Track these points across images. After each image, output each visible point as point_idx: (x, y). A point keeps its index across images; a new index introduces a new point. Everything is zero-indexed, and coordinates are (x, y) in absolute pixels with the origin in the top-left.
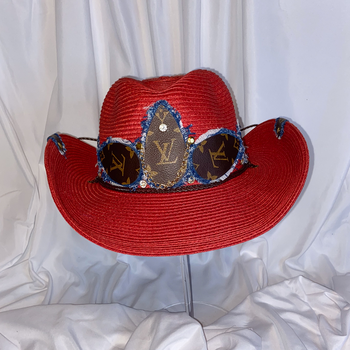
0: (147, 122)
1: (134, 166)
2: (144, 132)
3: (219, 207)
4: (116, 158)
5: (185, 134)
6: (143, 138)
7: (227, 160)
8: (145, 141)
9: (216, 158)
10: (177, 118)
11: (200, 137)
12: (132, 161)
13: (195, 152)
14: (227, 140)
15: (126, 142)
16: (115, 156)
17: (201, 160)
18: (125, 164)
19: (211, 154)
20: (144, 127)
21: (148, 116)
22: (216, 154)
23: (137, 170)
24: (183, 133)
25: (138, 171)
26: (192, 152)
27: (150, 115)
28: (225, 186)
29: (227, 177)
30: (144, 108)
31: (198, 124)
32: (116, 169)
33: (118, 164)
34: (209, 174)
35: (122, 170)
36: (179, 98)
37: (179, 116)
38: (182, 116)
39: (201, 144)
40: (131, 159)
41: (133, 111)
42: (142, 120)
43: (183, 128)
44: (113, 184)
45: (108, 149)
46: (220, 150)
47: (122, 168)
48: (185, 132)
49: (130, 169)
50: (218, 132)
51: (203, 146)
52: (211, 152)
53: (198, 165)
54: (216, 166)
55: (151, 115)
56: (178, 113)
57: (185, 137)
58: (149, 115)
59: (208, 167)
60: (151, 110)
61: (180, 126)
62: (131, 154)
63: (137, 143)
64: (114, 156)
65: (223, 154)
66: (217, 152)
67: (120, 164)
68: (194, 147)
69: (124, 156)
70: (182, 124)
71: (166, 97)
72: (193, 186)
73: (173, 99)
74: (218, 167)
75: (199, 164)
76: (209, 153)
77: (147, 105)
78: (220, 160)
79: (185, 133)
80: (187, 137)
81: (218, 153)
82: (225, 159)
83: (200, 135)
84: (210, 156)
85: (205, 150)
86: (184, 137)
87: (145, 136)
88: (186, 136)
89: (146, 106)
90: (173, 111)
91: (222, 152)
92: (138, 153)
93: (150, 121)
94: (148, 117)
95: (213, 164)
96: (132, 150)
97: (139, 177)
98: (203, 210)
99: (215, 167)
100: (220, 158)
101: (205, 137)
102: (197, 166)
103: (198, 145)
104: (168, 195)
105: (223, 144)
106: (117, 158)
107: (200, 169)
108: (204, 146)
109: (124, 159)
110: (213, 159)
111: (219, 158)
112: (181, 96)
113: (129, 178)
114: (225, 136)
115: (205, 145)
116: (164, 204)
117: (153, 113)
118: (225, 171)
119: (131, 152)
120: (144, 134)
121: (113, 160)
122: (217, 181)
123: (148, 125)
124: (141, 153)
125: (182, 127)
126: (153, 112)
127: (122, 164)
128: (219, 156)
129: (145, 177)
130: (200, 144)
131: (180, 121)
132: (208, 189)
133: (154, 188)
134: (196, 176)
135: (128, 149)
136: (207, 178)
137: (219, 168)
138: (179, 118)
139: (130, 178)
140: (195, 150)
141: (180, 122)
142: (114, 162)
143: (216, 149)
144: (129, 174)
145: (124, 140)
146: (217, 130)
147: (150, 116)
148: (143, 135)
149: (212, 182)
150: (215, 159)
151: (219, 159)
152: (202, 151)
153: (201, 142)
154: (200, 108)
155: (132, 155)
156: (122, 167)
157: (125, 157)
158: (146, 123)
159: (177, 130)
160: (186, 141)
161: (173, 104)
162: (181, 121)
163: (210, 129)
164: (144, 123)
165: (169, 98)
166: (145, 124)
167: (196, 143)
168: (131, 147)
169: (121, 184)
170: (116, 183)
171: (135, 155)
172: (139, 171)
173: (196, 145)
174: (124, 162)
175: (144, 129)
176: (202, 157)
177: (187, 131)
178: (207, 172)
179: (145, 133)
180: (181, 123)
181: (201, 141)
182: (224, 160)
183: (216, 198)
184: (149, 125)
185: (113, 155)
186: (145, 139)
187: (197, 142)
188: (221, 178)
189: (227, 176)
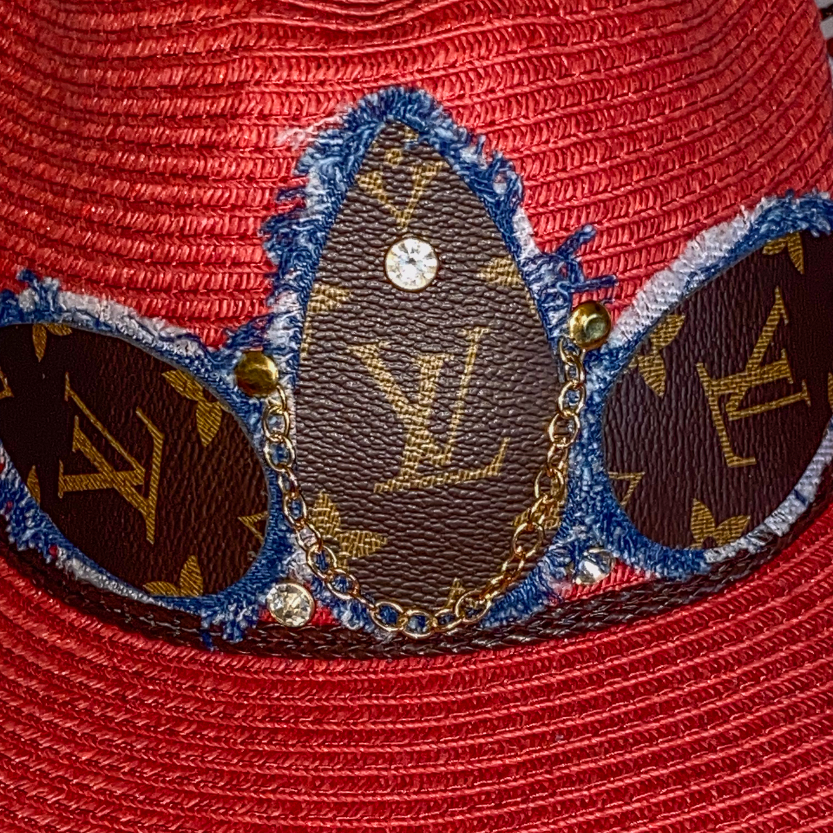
0: (304, 225)
1: (226, 497)
2: (288, 288)
3: (777, 747)
4: (99, 426)
5: (551, 291)
6: (281, 322)
7: (803, 402)
8: (293, 345)
9: (740, 408)
10: (493, 194)
11: (640, 294)
12: (209, 458)
13: (618, 400)
14: (801, 269)
15: (162, 338)
16: (87, 412)
17: (651, 443)
18: (163, 474)
19: (712, 388)
20: (287, 261)
21: (309, 189)
22: (737, 385)
23: (247, 520)
24: (535, 287)
25: (255, 524)
26: (597, 399)
27: (323, 182)
28: (797, 565)
29: (802, 509)
30: (283, 137)
31: (627, 214)
32: (101, 491)
33: (117, 469)
34: (701, 514)
35: (147, 507)
36: (501, 64)
37: (507, 180)
38: (528, 179)
39: (651, 344)
40: (201, 448)
41: (206, 149)
42: (267, 208)
43: (536, 257)
44: (80, 573)
45: (34, 351)
46: (758, 353)
47: (146, 496)
48: (548, 279)
49: (200, 507)
50: (747, 238)
51: (660, 352)
52: (711, 375)
53: (634, 478)
54: (741, 455)
55: (329, 181)
56: (503, 166)
57: (547, 310)
58: (314, 186)
59: (692, 473)
60: (324, 150)
61: (519, 247)
62: (201, 422)
63: (239, 354)
64: (82, 405)
65: (781, 369)
66: (743, 370)
67: (128, 467)
68: (606, 369)
69: (154, 423)
70: (530, 230)
71: (418, 66)
72: (607, 597)
73: (466, 73)
74: (753, 460)
75: (638, 470)
76: (700, 385)
77: (296, 118)
78: (762, 414)
79: (547, 287)
80: (563, 312)
81: (754, 374)
82: (792, 399)
83: (638, 281)
84: (705, 401)
85: (677, 373)
86: (544, 313)
87: (296, 313)
88: (560, 302)
89: (292, 126)
90: (468, 155)
91: (770, 363)
92: (252, 421)
93: (319, 217)
94: (306, 196)
95: (720, 448)
96: (209, 397)
97: (259, 562)
98: (681, 778)
99: (734, 461)
100: (762, 403)
101: (672, 290)
102: (628, 483)
103: (629, 347)
104: (449, 666)
105: (779, 305)
106: (103, 424)
107: (647, 495)
108: (669, 354)
109: (158, 441)
110: (725, 416)
111: (754, 403)
112: (515, 47)
113: (192, 562)
114: (786, 248)
115: (676, 341)
116: (436, 732)
117: (339, 176)
118: (794, 475)
119: (203, 406)
120: (288, 301)
121: (78, 434)
122: (749, 543)
123: (311, 246)
124: (274, 420)
125: (530, 248)
126: (341, 165)
127: (140, 470)
128: (757, 387)
129: (300, 561)
130: (641, 343)
131: (513, 211)
132: (693, 603)
133: (361, 630)
134: (626, 542)
135: (185, 386)
136: (693, 541)
137: (757, 466)
138: (510, 193)
139: (200, 562)
140: (619, 386)
141: (516, 218)
142: (80, 441)
143: (737, 351)
144: (196, 537)
145: (146, 322)
146: (739, 228)
147: (323, 192)
148: (283, 309)
149: (720, 559)
150: (733, 415)
151: (758, 409)
152: (659, 388)
153: (648, 329)
154: (635, 104)
155: (207, 427)
156: (144, 490)
157: (161, 431)
158: (296, 234)
159: (498, 271)
160: (556, 333)
161: (464, 107)
162: (521, 213)
163: (700, 229)
164: (286, 235)
165: (442, 72)
166: (289, 241)
167: (618, 339)
168: (198, 370)
169: (139, 588)
170: (101, 572)
171: (232, 430)
172: (261, 525)
173: (618, 349)
174: (157, 461)
175: (283, 268)
176: (659, 423)
177: (560, 276)
178: (691, 506)
179: (294, 296)
180: (523, 227)
181: (648, 323)
182: (786, 406)
183: (754, 677)
184: (320, 245)
185: (76, 399)
186: (291, 332)
187: (625, 329)
188: (770, 521)
189: (803, 501)
